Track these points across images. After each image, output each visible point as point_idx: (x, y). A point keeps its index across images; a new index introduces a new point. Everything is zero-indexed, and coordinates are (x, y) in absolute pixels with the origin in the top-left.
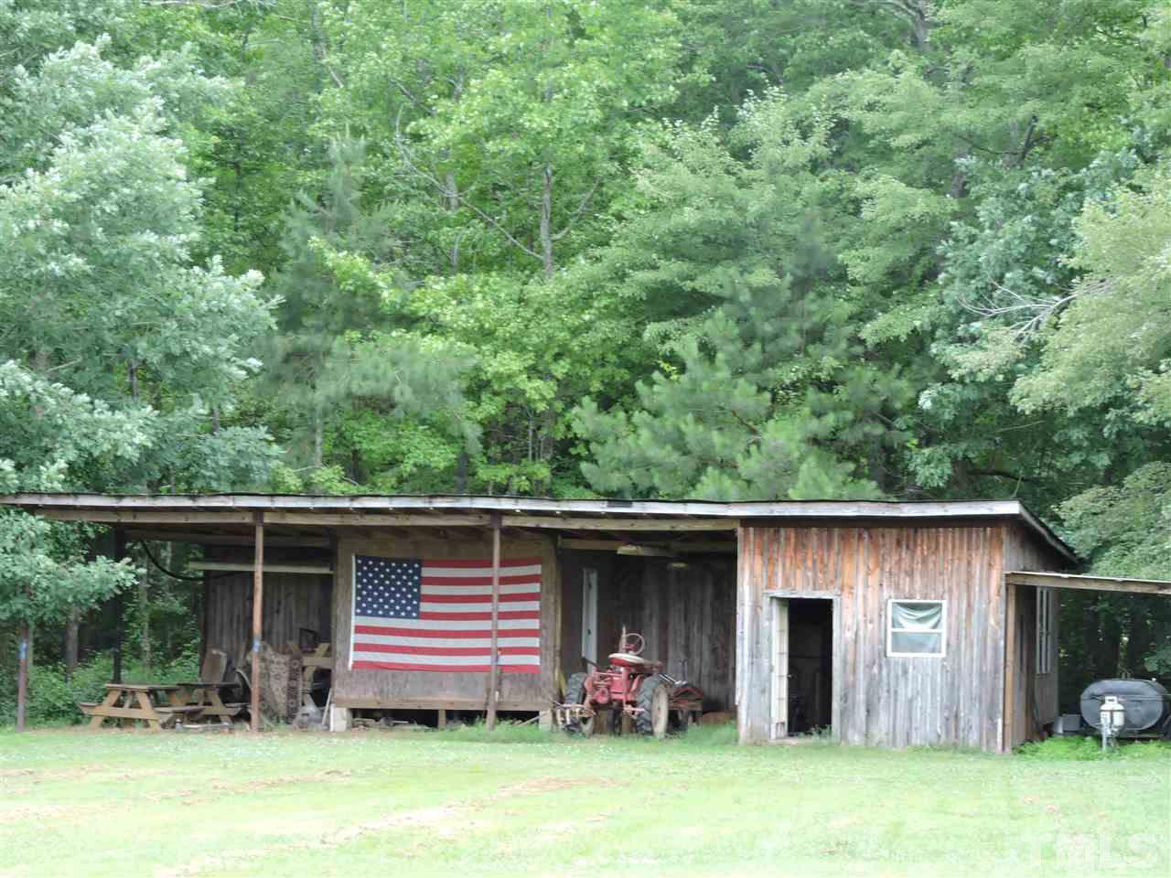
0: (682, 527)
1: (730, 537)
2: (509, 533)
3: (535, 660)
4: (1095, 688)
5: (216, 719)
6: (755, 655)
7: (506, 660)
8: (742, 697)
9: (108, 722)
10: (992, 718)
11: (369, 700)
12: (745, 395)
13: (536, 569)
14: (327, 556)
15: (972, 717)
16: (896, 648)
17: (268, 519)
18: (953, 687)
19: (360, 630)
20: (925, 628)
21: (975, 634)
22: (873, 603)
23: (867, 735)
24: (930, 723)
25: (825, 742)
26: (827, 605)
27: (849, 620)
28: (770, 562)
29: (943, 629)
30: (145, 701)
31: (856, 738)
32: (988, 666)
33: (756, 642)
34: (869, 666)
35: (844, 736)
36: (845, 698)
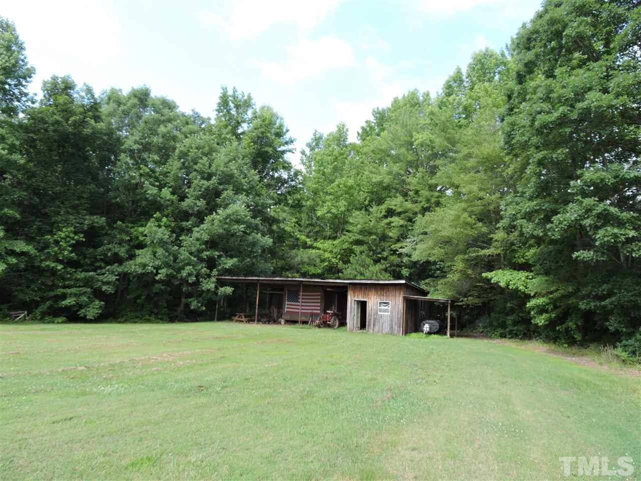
0: (337, 285)
1: (347, 286)
2: (303, 285)
3: (319, 312)
4: (424, 322)
5: (242, 321)
6: (351, 312)
7: (314, 311)
8: (348, 321)
9: (237, 321)
10: (400, 327)
11: (288, 318)
12: (368, 261)
13: (320, 293)
14: (282, 290)
15: (395, 327)
16: (380, 312)
17: (260, 282)
18: (392, 321)
19: (288, 304)
20: (386, 308)
21: (397, 309)
22: (375, 301)
23: (373, 331)
24: (386, 329)
25: (364, 331)
26: (366, 302)
27: (370, 305)
28: (354, 292)
29: (390, 308)
30: (243, 317)
31: (371, 331)
32: (399, 316)
33: (351, 309)
34: (374, 315)
35: (368, 331)
36: (369, 322)
